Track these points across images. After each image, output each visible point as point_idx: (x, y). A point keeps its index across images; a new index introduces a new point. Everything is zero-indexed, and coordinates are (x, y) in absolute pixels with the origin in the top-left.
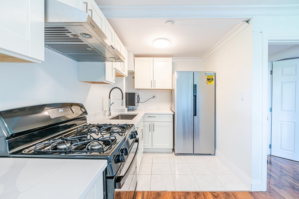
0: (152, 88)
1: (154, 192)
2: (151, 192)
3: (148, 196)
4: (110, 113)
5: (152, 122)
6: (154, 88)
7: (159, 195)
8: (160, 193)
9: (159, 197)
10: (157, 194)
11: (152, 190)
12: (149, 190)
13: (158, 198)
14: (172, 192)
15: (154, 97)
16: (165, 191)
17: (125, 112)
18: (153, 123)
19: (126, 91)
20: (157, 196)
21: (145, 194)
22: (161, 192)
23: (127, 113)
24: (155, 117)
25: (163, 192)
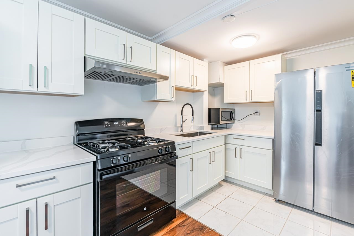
0: (248, 101)
1: (200, 223)
2: (197, 222)
3: (189, 223)
4: (182, 129)
5: (239, 145)
6: (250, 101)
7: (202, 229)
8: (205, 228)
9: (200, 231)
10: (200, 227)
11: (200, 221)
12: (196, 218)
13: (198, 231)
14: (220, 235)
15: (257, 112)
16: (213, 230)
17: (204, 130)
18: (241, 147)
19: (209, 107)
20: (199, 229)
21: (189, 220)
22: (207, 228)
23: (210, 131)
24: (244, 139)
25: (210, 229)
